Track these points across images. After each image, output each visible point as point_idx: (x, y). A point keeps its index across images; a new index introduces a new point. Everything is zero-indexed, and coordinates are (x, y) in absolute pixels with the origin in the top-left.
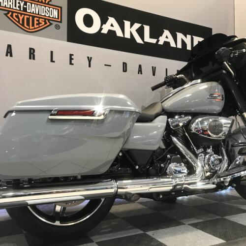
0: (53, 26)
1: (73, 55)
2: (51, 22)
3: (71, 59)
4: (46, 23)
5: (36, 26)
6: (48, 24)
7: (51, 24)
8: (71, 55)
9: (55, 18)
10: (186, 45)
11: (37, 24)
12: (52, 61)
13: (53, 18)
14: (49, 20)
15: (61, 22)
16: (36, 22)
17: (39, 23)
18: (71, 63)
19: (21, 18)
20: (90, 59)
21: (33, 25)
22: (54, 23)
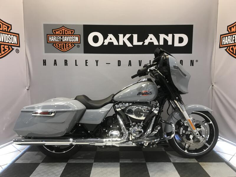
0: (76, 46)
1: (87, 60)
2: (75, 44)
3: (86, 63)
4: (72, 45)
5: (67, 48)
6: (73, 45)
7: (75, 45)
8: (86, 61)
9: (77, 42)
10: (168, 41)
11: (68, 47)
12: (76, 65)
13: (76, 42)
14: (73, 43)
15: (80, 43)
16: (67, 46)
17: (69, 46)
18: (86, 65)
19: (60, 45)
20: (97, 62)
21: (66, 48)
22: (76, 45)
